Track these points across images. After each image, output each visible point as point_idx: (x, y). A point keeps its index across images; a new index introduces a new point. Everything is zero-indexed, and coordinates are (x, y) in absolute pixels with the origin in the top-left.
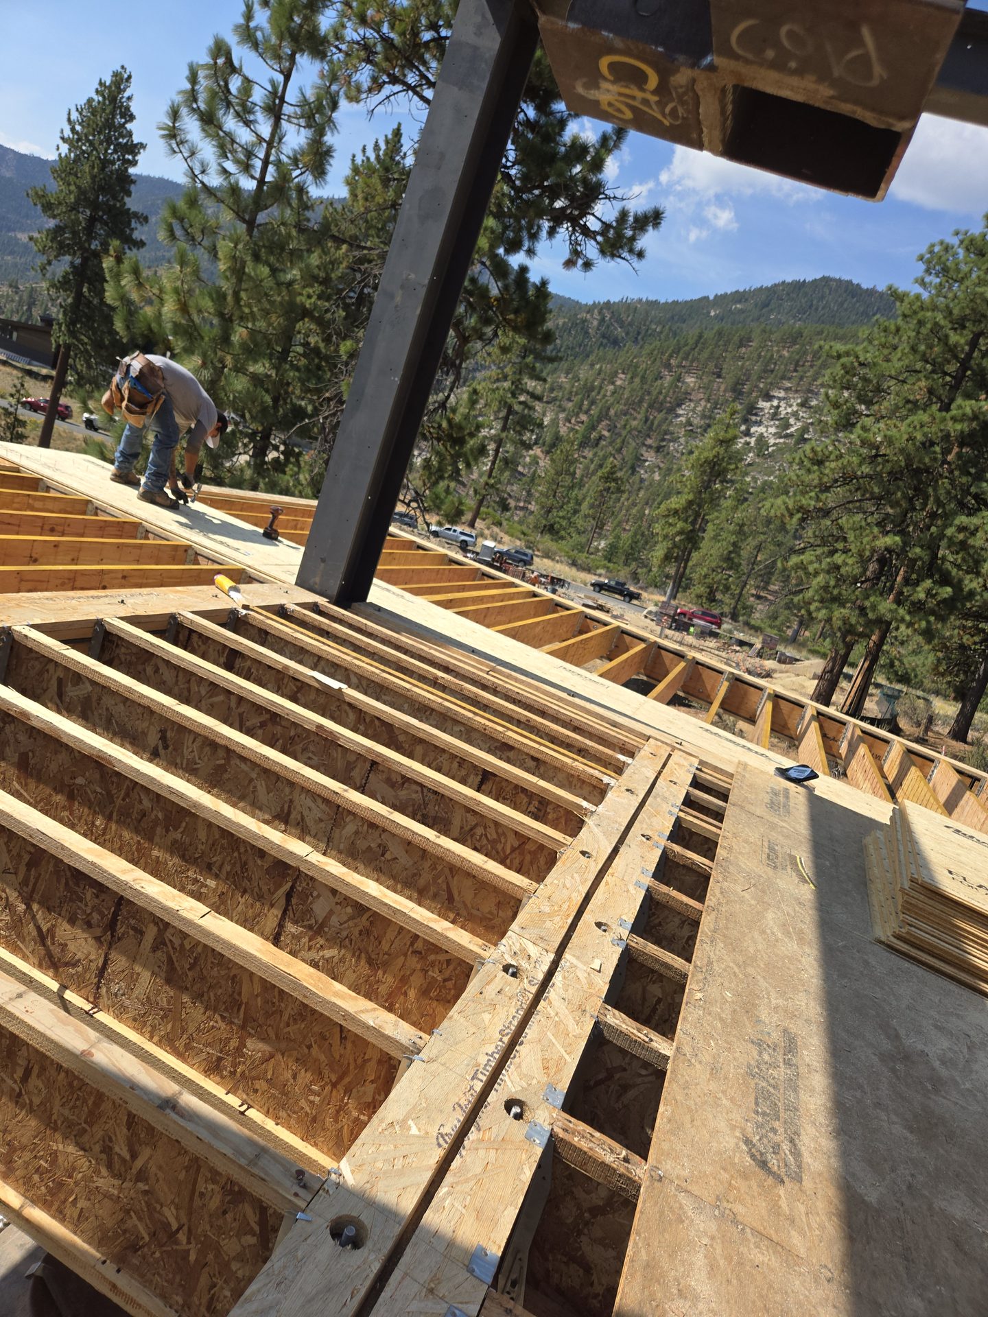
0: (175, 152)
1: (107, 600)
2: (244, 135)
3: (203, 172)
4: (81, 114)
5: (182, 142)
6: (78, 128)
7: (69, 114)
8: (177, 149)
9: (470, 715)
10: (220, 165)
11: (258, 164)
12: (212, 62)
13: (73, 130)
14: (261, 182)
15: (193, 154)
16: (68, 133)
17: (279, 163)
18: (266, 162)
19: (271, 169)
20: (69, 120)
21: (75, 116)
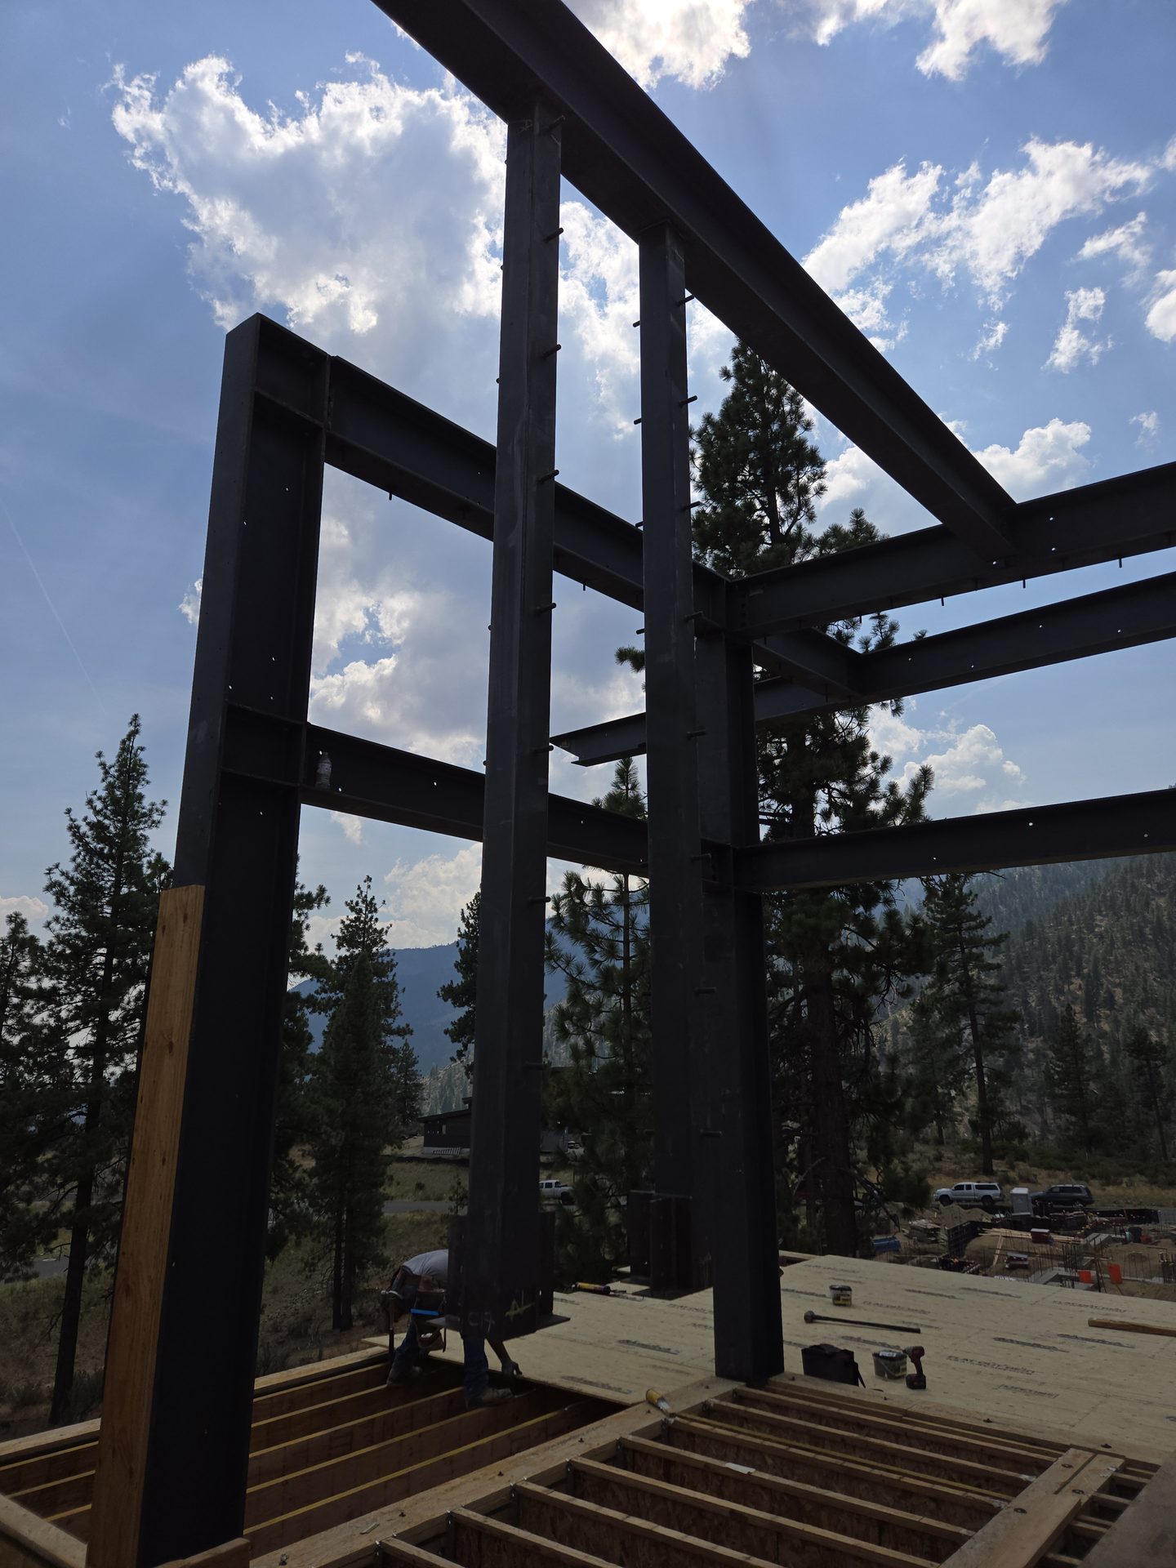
0: (555, 968)
1: (571, 1443)
2: (604, 929)
3: (580, 973)
4: (472, 909)
5: (559, 958)
6: (471, 921)
7: (463, 913)
8: (555, 965)
9: (868, 1470)
10: (591, 959)
11: (621, 946)
12: (567, 892)
13: (468, 925)
14: (626, 959)
15: (568, 962)
16: (464, 929)
17: (636, 939)
18: (626, 943)
19: (632, 946)
20: (463, 919)
21: (467, 913)
